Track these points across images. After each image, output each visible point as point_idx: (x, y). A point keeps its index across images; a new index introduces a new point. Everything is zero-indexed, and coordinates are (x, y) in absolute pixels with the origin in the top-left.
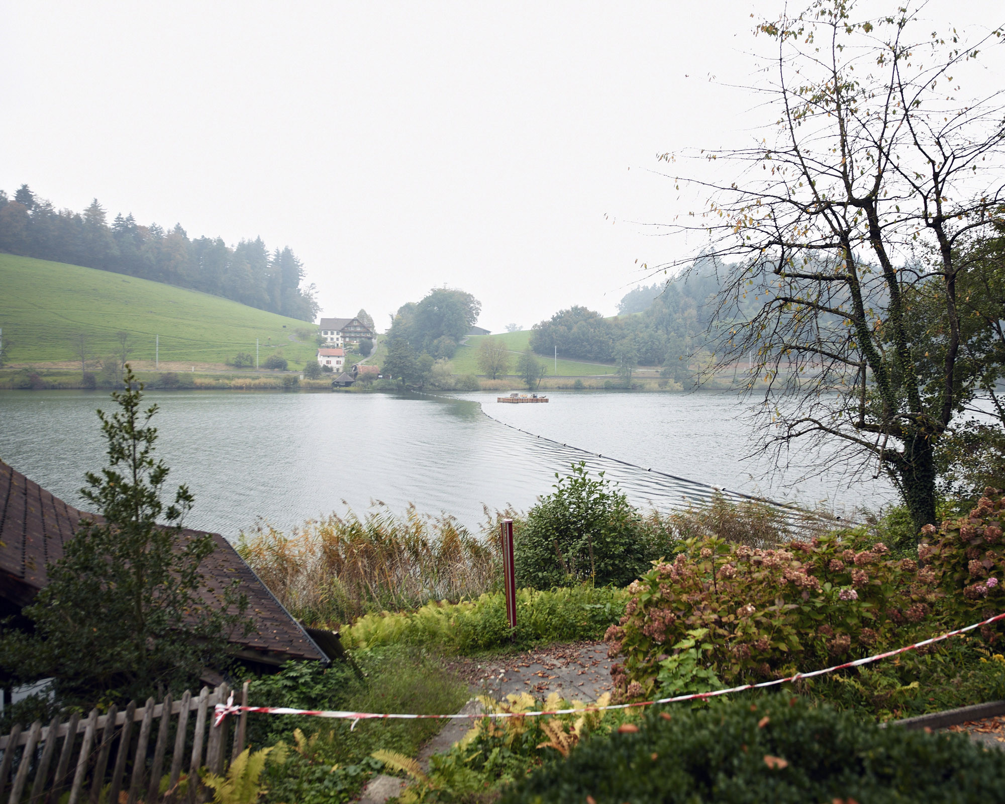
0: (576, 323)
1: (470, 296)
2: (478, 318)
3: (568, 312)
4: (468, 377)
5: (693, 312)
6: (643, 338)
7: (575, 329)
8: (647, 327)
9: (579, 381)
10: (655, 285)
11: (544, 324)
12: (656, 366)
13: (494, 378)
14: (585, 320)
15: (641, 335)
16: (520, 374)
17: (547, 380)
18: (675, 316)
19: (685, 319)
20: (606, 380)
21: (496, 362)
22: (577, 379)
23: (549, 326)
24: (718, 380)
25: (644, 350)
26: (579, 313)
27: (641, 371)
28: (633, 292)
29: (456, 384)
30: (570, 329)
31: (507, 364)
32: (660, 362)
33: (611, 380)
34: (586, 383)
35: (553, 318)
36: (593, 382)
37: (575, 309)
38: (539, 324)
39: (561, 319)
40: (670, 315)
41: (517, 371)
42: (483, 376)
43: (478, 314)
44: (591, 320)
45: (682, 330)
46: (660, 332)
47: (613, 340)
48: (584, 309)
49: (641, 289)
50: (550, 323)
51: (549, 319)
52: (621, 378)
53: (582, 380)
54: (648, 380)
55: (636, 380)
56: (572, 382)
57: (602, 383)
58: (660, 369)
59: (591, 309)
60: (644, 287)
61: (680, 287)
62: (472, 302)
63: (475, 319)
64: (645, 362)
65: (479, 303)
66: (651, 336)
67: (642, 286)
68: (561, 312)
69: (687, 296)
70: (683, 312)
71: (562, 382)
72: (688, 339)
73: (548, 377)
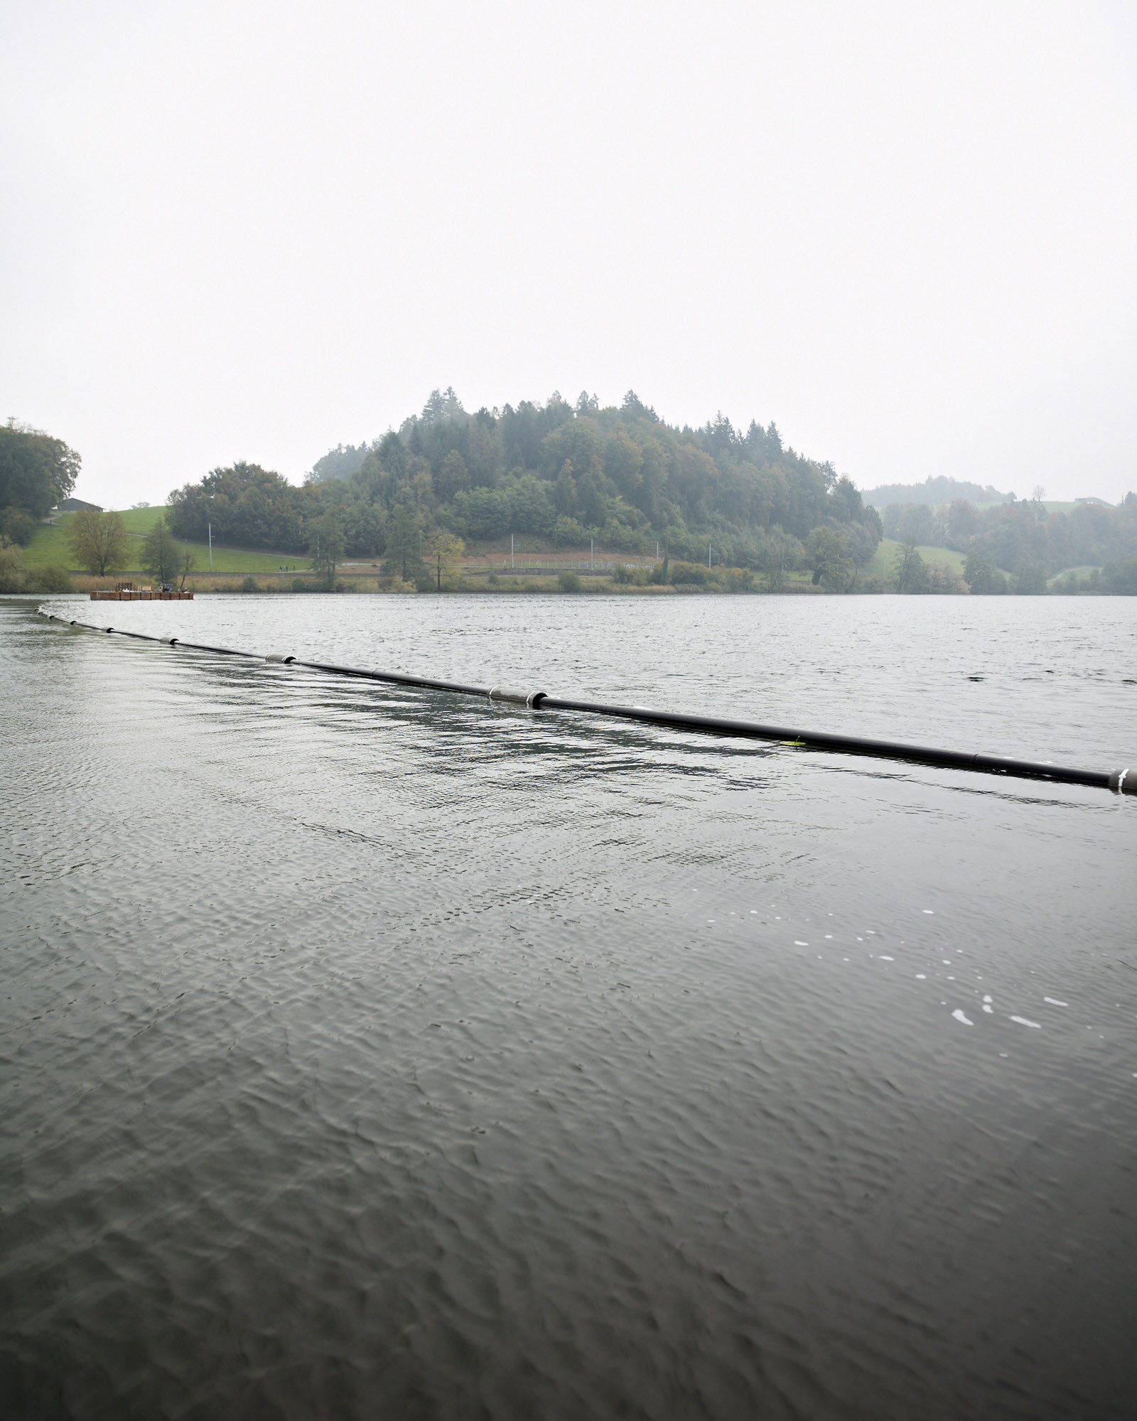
0: (244, 489)
1: (59, 443)
2: (76, 481)
3: (229, 471)
4: (50, 571)
5: (427, 477)
6: (351, 514)
7: (242, 499)
8: (357, 498)
9: (250, 580)
10: (364, 444)
11: (190, 491)
12: (372, 557)
13: (102, 574)
14: (258, 486)
15: (348, 510)
16: (148, 567)
17: (195, 579)
18: (400, 483)
19: (414, 487)
20: (296, 578)
21: (104, 549)
22: (245, 577)
23: (199, 494)
24: (467, 579)
25: (353, 532)
26: (248, 476)
27: (348, 565)
28: (332, 454)
29: (27, 582)
30: (233, 498)
31: (125, 551)
32: (379, 552)
33: (303, 579)
34: (262, 584)
35: (205, 481)
36: (274, 581)
37: (241, 468)
38: (181, 489)
39: (220, 482)
40: (392, 480)
41: (143, 562)
42: (83, 573)
43: (75, 474)
44: (268, 486)
45: (411, 503)
46: (377, 506)
47: (305, 517)
48: (256, 468)
49: (344, 451)
50: (200, 489)
51: (196, 482)
52: (319, 575)
53: (256, 579)
54: (362, 579)
55: (342, 579)
56: (238, 582)
57: (288, 582)
58: (379, 563)
59: (267, 468)
60: (348, 448)
61: (405, 442)
62: (64, 454)
63: (70, 484)
64: (356, 552)
65: (76, 456)
66: (363, 511)
67: (344, 445)
68: (218, 471)
69: (417, 454)
70: (411, 477)
71: (221, 581)
72: (420, 516)
73: (197, 573)
